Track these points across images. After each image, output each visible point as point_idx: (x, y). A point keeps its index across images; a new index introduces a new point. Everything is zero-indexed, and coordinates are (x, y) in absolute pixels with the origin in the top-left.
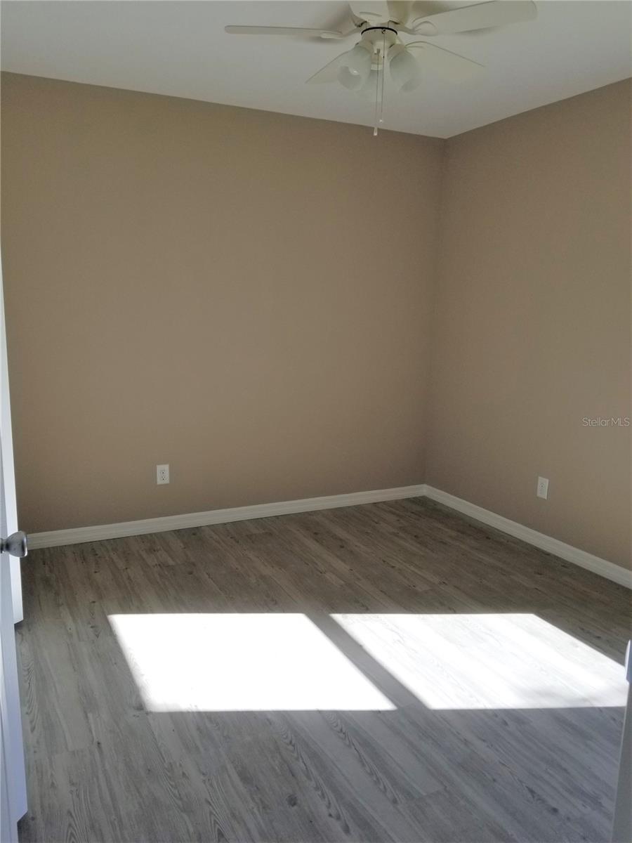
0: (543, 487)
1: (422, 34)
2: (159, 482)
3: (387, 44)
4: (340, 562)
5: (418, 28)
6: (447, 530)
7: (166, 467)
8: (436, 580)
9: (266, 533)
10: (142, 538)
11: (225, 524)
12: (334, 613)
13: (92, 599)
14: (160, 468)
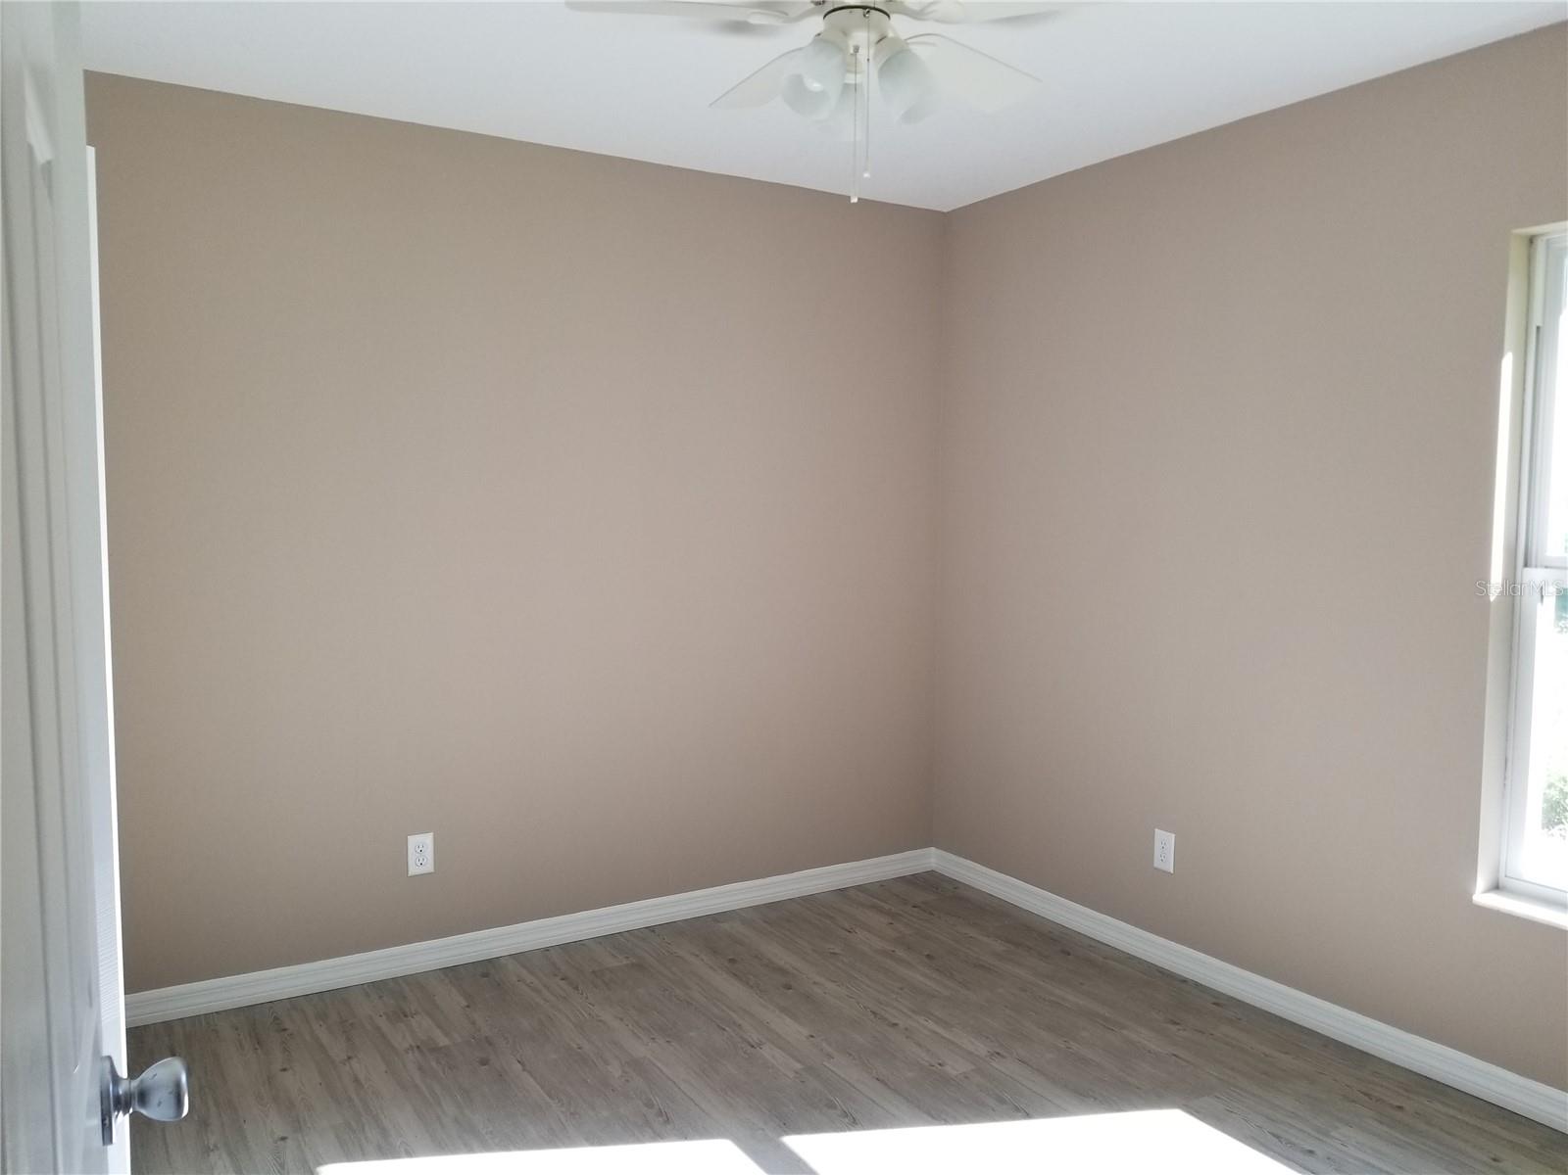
0: (1165, 849)
1: (937, 21)
2: (414, 869)
3: (874, 37)
4: (788, 1020)
5: (930, 9)
6: (985, 939)
7: (427, 839)
8: (981, 1048)
9: (633, 965)
10: (378, 988)
11: (547, 949)
12: (787, 1134)
13: (279, 1133)
14: (414, 841)
